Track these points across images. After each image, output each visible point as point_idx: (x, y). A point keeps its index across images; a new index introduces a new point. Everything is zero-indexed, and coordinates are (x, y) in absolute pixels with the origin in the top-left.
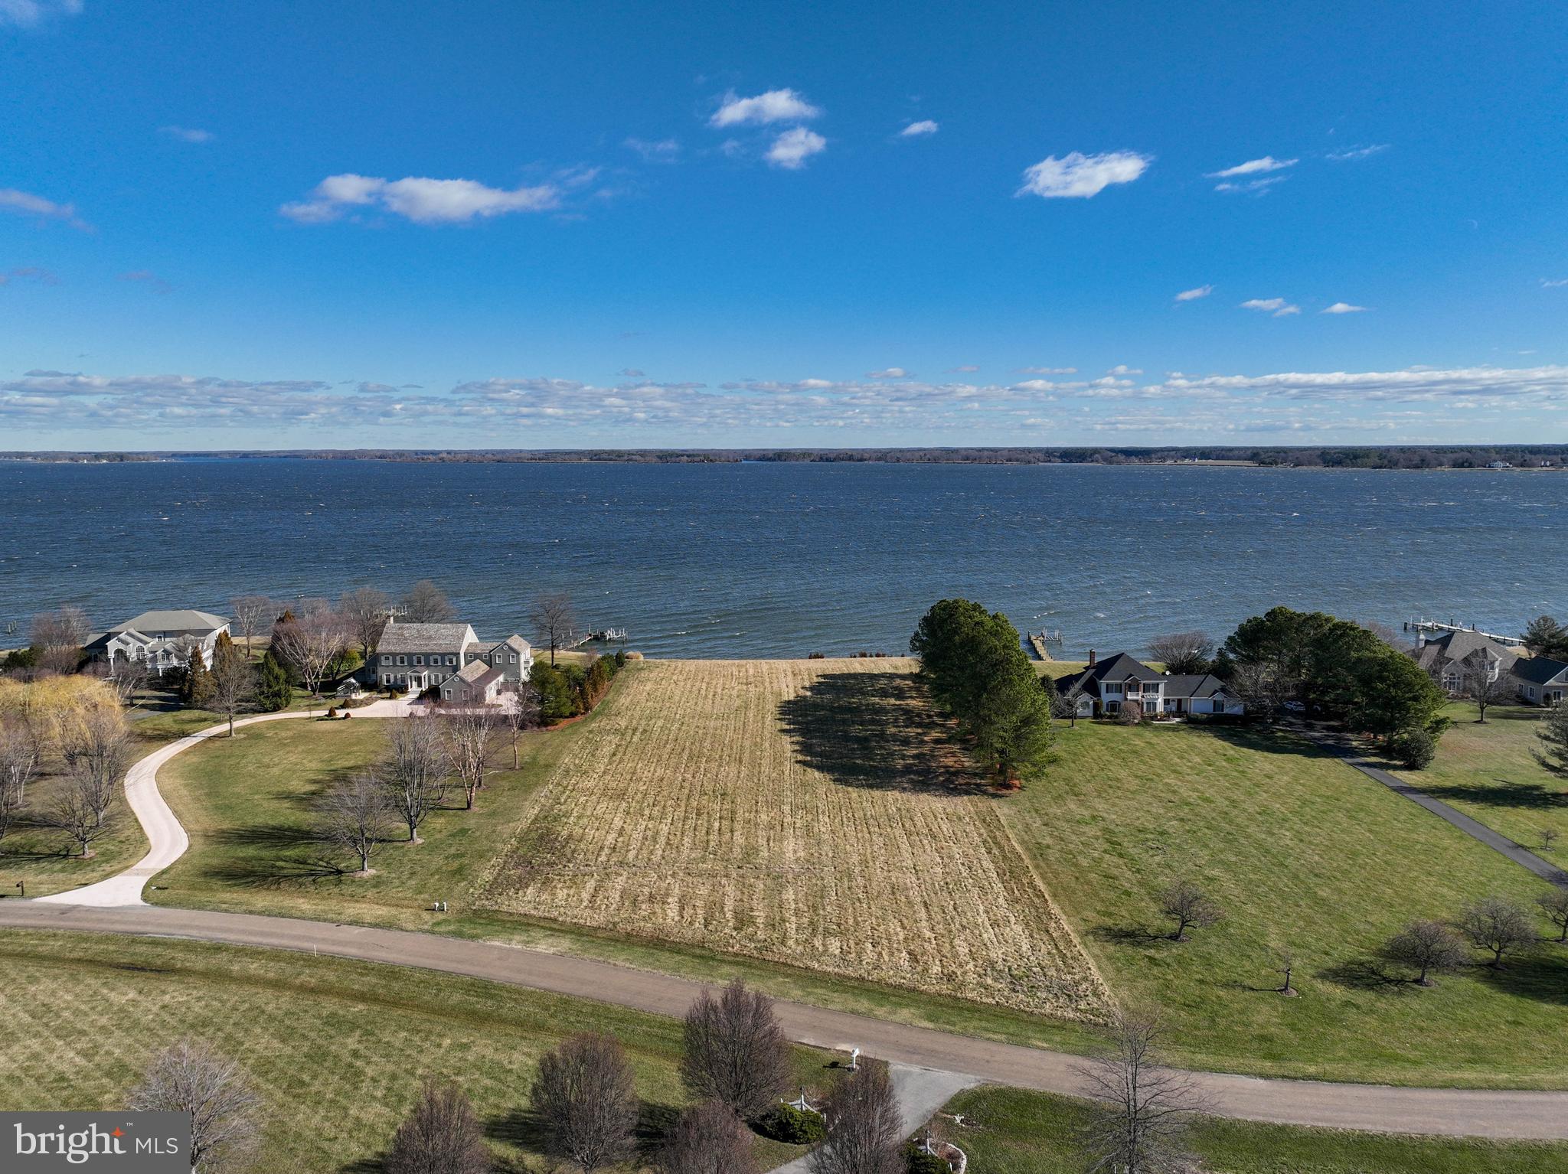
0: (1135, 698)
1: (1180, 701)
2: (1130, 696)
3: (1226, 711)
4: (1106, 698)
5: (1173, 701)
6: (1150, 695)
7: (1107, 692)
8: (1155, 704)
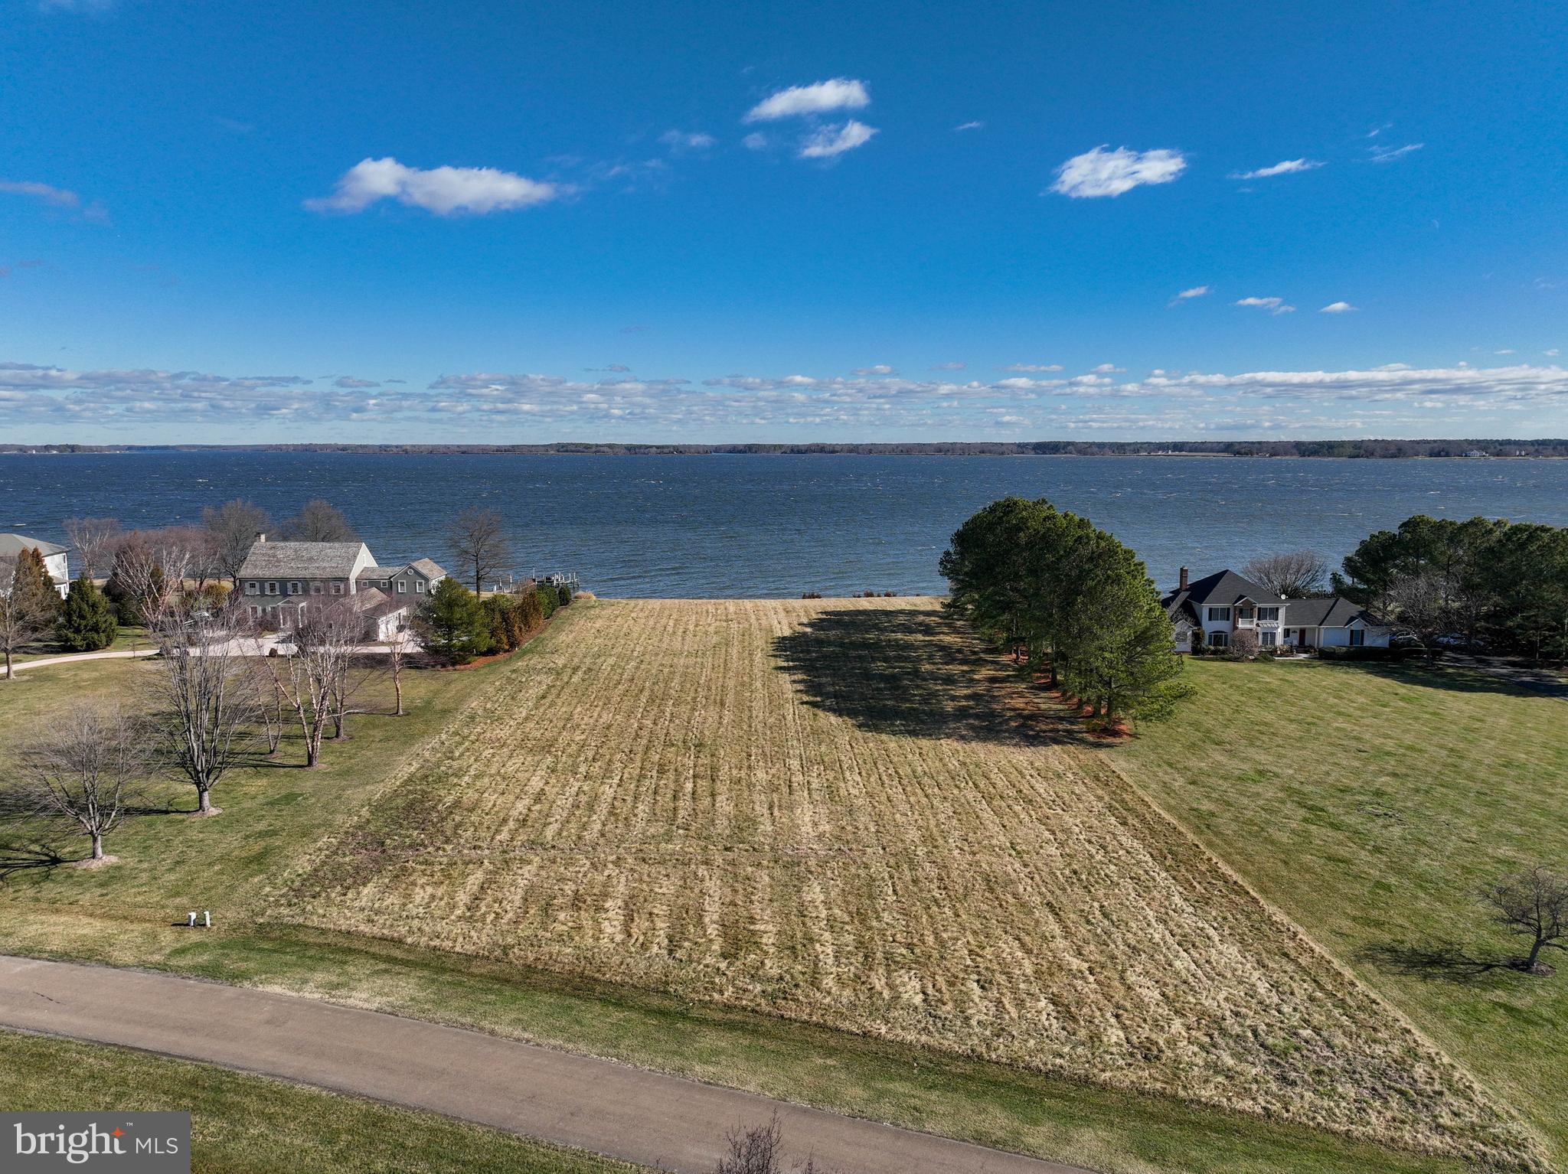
0: (1248, 626)
1: (1303, 632)
2: (1242, 624)
3: (1366, 643)
4: (1209, 626)
5: (1295, 632)
6: (1267, 624)
7: (1210, 619)
8: (1273, 635)
